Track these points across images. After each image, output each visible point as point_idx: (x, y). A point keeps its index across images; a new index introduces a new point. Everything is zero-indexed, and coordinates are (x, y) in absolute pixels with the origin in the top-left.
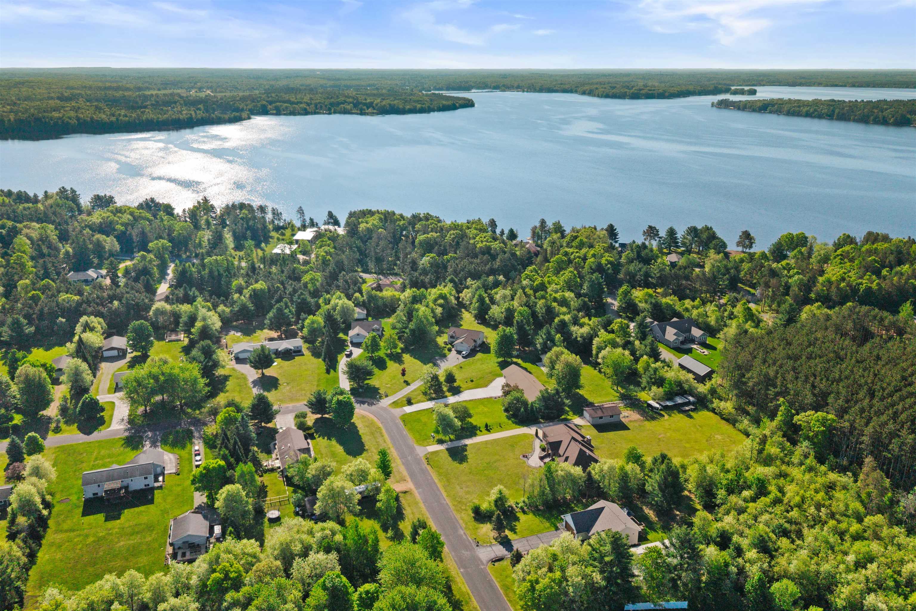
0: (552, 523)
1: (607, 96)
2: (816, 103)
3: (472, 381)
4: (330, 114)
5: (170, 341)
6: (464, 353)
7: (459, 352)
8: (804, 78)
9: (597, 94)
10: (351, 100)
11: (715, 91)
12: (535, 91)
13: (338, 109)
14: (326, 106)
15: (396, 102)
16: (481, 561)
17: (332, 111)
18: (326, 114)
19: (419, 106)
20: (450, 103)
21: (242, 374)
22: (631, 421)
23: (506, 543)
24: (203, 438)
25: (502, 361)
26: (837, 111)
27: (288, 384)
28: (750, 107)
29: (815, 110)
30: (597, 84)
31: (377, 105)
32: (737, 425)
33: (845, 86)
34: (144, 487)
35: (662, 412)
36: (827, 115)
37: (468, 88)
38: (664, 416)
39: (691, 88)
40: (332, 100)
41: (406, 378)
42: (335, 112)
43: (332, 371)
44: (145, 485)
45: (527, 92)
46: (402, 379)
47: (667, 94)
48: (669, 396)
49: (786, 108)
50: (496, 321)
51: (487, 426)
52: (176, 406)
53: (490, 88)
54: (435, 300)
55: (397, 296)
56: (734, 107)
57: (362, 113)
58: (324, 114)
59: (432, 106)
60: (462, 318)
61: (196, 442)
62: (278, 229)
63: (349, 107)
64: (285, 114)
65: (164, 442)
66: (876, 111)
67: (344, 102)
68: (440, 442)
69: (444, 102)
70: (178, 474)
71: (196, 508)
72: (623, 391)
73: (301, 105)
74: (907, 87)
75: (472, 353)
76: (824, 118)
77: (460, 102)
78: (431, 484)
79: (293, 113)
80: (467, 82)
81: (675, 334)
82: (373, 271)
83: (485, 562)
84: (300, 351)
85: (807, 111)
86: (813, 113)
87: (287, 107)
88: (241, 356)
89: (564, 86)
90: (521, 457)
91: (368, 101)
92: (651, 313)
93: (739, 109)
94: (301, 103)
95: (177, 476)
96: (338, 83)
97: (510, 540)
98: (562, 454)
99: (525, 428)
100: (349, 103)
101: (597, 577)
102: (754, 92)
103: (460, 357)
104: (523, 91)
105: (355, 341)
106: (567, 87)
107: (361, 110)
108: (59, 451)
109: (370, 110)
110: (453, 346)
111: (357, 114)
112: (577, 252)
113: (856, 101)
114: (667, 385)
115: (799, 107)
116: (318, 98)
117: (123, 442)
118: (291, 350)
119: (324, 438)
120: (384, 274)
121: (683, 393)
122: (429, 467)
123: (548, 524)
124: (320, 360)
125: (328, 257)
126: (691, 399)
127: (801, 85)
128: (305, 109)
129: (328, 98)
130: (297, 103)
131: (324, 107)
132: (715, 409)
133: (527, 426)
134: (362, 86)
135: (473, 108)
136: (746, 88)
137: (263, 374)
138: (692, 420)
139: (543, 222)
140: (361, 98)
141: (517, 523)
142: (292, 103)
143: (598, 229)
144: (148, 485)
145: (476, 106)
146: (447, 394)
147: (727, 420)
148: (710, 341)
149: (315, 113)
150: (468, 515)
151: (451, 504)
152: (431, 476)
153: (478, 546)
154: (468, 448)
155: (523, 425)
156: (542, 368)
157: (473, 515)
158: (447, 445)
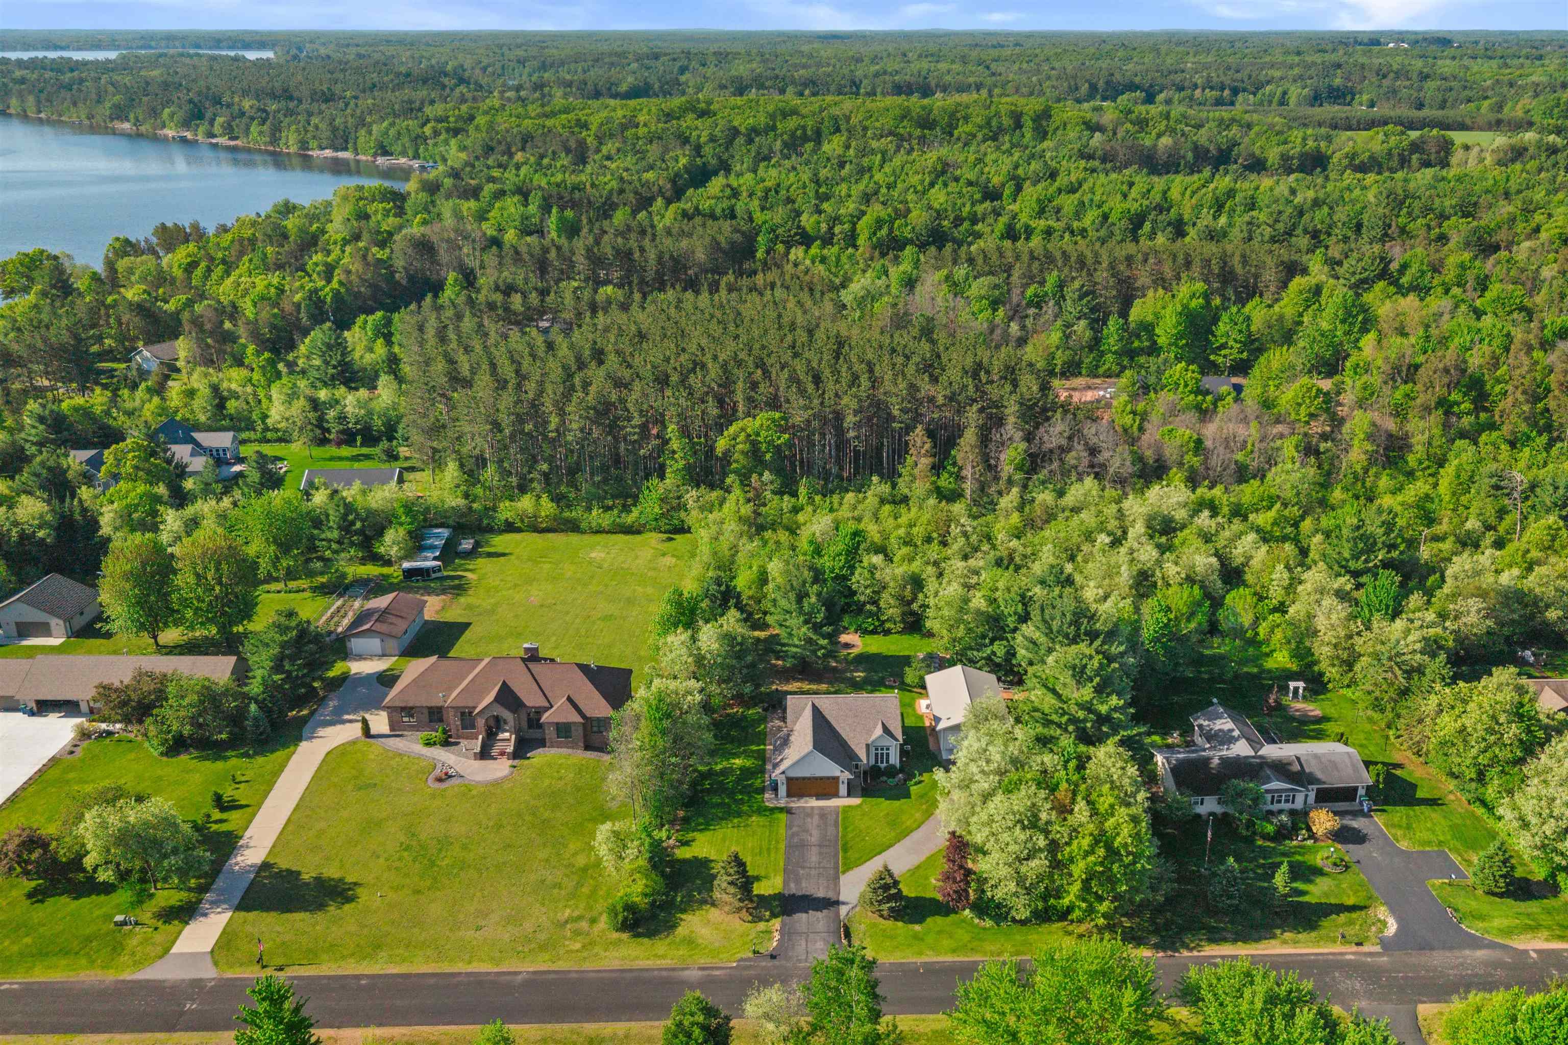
22: (441, 612)
23: (788, 904)
32: (581, 525)
35: (447, 572)
38: (466, 576)
48: (417, 539)
51: (214, 801)
68: (181, 914)
90: (433, 785)
97: (784, 895)
99: (303, 745)
123: (756, 819)
132: (510, 524)
133: (298, 740)
138: (506, 558)
147: (554, 529)
150: (618, 943)
151: (541, 963)
152: (357, 977)
153: (773, 957)
154: (284, 863)
155: (285, 746)
156: (25, 643)
157: (625, 936)
158: (215, 903)
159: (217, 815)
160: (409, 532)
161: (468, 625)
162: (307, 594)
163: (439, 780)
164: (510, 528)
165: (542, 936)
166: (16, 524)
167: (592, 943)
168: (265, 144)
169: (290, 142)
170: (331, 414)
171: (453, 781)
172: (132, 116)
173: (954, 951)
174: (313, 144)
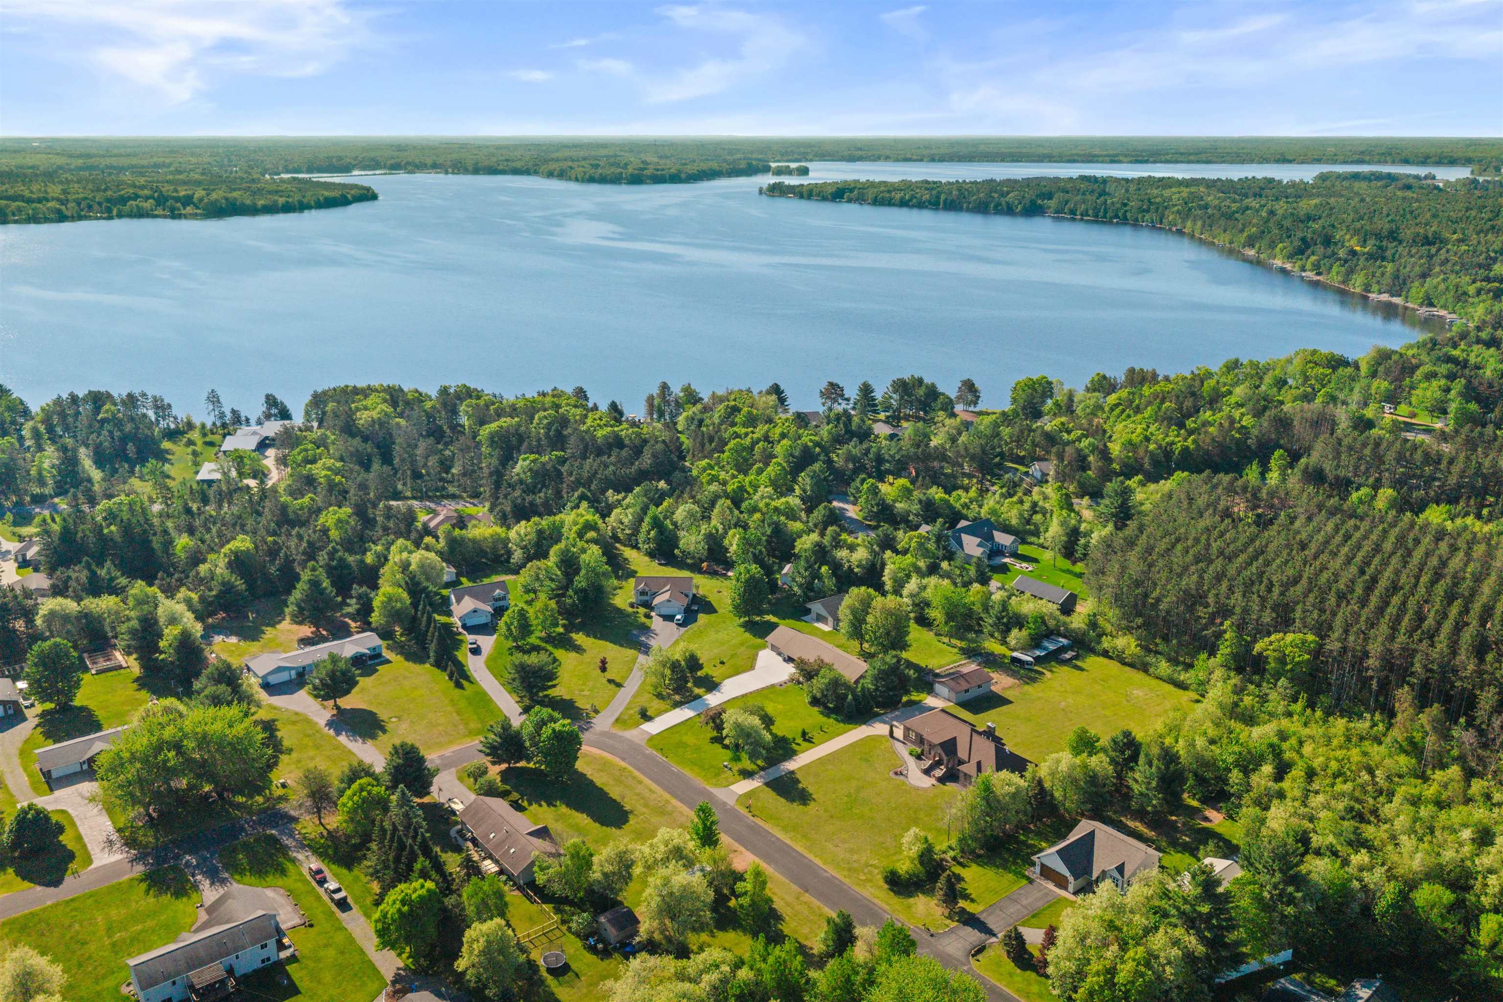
0: (1016, 873)
1: (592, 180)
2: (907, 185)
3: (722, 663)
4: (110, 218)
5: (99, 672)
6: (678, 617)
7: (669, 618)
8: (860, 149)
9: (573, 177)
10: (146, 192)
11: (751, 170)
12: (466, 171)
13: (126, 208)
14: (100, 204)
15: (236, 194)
16: (958, 960)
17: (115, 212)
18: (101, 218)
19: (281, 201)
20: (335, 194)
21: (297, 714)
22: (1004, 689)
23: (971, 921)
24: (309, 846)
25: (746, 622)
26: (943, 197)
27: (399, 718)
28: (818, 195)
29: (913, 197)
30: (566, 160)
31: (201, 200)
32: (1151, 670)
33: (921, 160)
34: (261, 966)
35: (1036, 668)
36: (930, 202)
37: (346, 169)
38: (1043, 673)
39: (715, 165)
40: (109, 193)
41: (610, 674)
42: (120, 216)
43: (465, 683)
44: (263, 961)
45: (453, 173)
46: (602, 679)
47: (683, 176)
48: (1035, 642)
49: (871, 194)
50: (693, 558)
51: (804, 734)
52: (207, 796)
53: (385, 167)
54: (581, 535)
55: (503, 535)
56: (794, 193)
57: (175, 215)
58: (97, 218)
59: (305, 201)
60: (626, 559)
61: (300, 856)
62: (173, 435)
63: (148, 205)
64: (16, 222)
65: (235, 869)
66: (996, 195)
67: (136, 197)
68: (747, 774)
69: (326, 194)
70: (311, 926)
71: (394, 983)
72: (963, 644)
73: (50, 204)
74: (1003, 161)
75: (690, 617)
76: (926, 207)
77: (353, 192)
78: (785, 850)
79: (34, 219)
80: (340, 158)
81: (979, 545)
82: (409, 494)
83: (963, 960)
84: (379, 655)
85: (902, 199)
86: (910, 200)
87: (19, 210)
88: (273, 680)
89: (514, 165)
90: (892, 774)
91: (182, 194)
92: (922, 516)
93: (801, 197)
94: (47, 200)
95: (310, 929)
96: (91, 161)
97: (973, 915)
98: (966, 759)
99: (864, 727)
100: (147, 198)
101: (1192, 941)
102: (804, 172)
103: (672, 626)
104: (447, 173)
105: (470, 622)
106: (518, 165)
107: (172, 209)
108: (11, 930)
109: (189, 209)
110: (652, 609)
111: (165, 217)
112: (753, 433)
113: (957, 181)
114: (1031, 625)
115: (889, 192)
116: (77, 191)
117: (144, 886)
118: (364, 655)
119: (540, 805)
120: (430, 497)
121: (1050, 634)
122: (757, 821)
123: (1011, 876)
124: (427, 665)
125: (338, 479)
126: (1064, 641)
127: (860, 159)
128: (59, 211)
129: (98, 190)
130: (39, 201)
131: (96, 207)
132: (1107, 652)
133: (865, 723)
134: (148, 167)
135: (376, 202)
136: (793, 165)
137: (338, 708)
138: (1085, 673)
139: (665, 387)
140: (167, 189)
141: (963, 885)
142: (29, 201)
143: (755, 392)
144: (268, 959)
145: (380, 198)
146: (697, 691)
147: (1132, 665)
148: (1022, 549)
149: (80, 218)
150: (879, 887)
151: (839, 875)
152: (773, 836)
153: (932, 935)
154: (798, 776)
155: (856, 723)
156: (816, 624)
157: (886, 886)
158: (761, 777)
159: (799, 740)
160: (1030, 634)
161: (1011, 702)
162: (956, 650)
163: (896, 773)
164: (1105, 654)
165: (855, 865)
166: (849, 561)
167: (871, 881)
168: (1339, 282)
169: (1357, 285)
170: (1082, 541)
171: (902, 777)
172: (1257, 246)
173: (1018, 991)
174: (1375, 287)
